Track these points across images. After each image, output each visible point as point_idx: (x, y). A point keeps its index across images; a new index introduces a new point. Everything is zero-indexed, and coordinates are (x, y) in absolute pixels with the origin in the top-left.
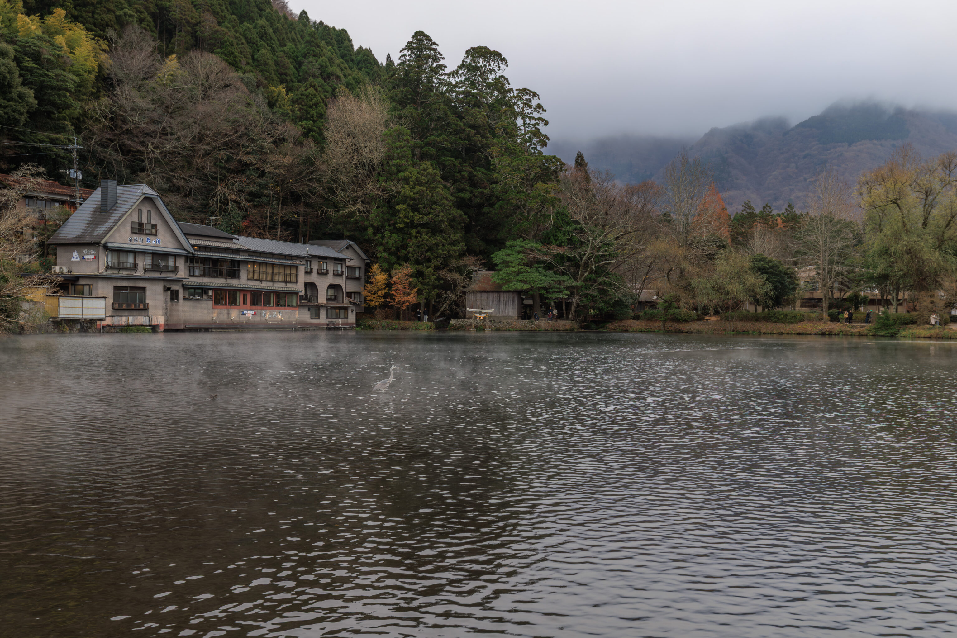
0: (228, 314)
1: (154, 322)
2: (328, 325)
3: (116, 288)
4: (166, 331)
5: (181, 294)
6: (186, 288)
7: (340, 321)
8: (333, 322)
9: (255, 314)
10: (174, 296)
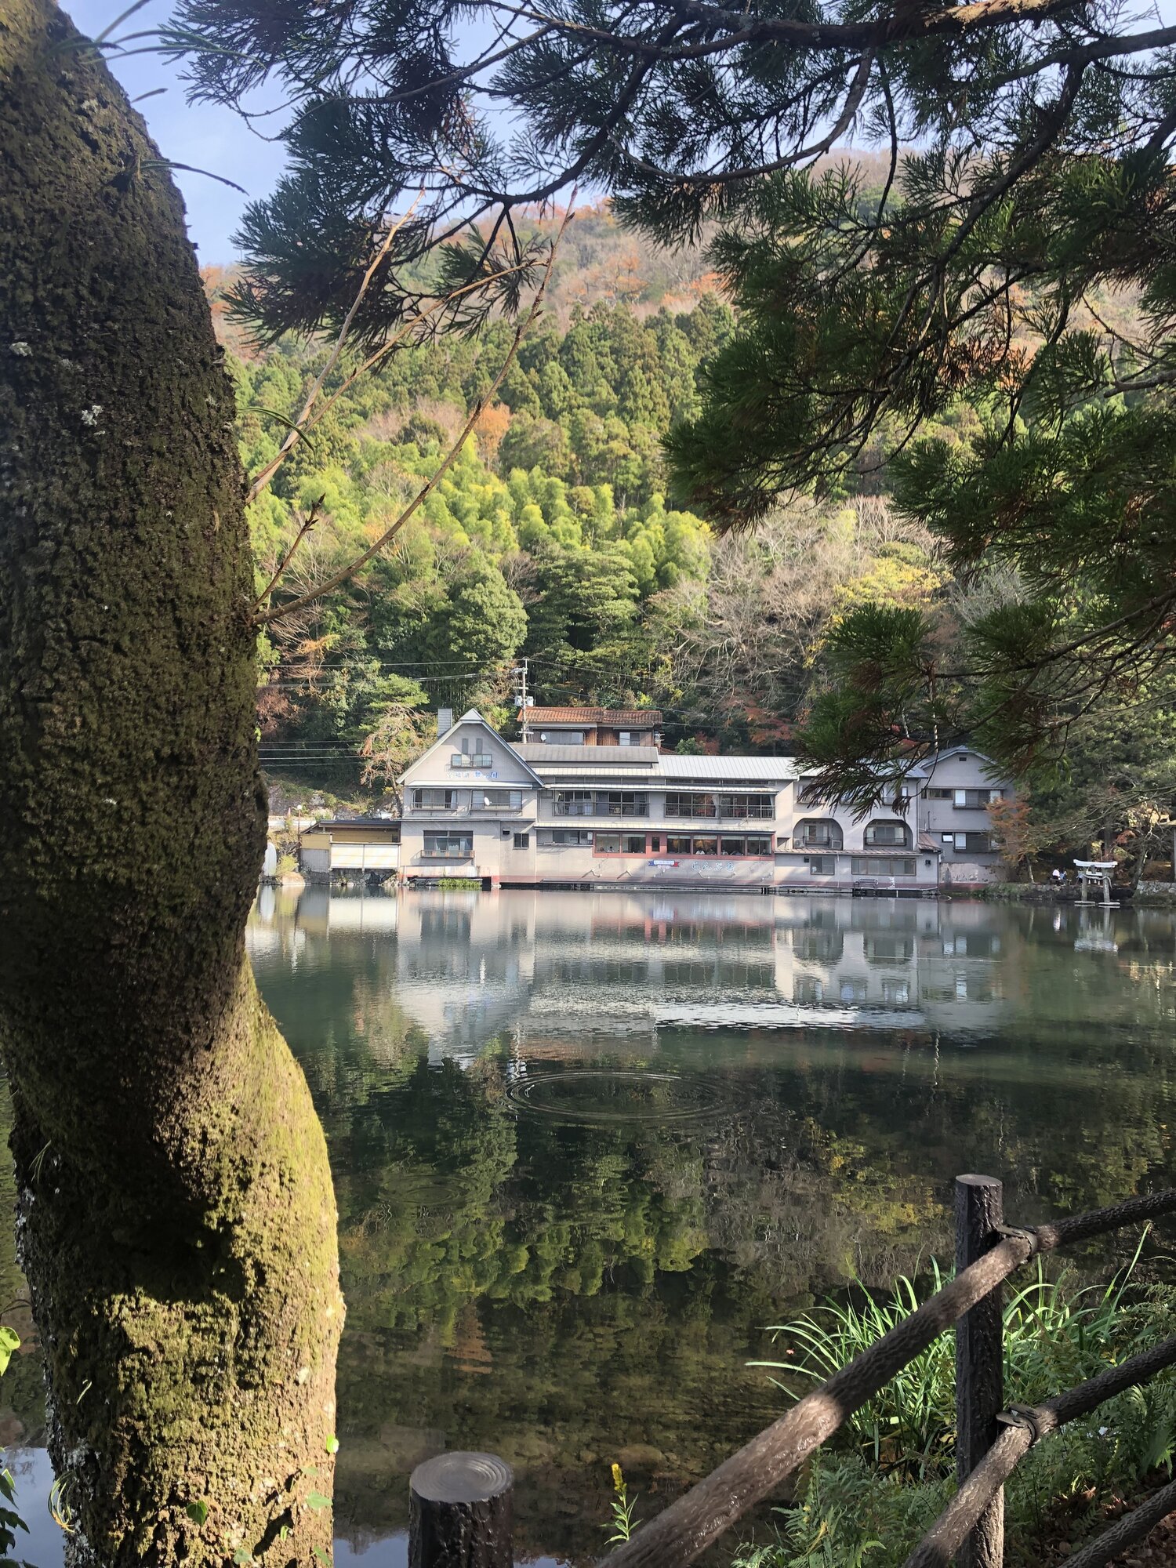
0: (623, 865)
1: (485, 873)
2: (859, 884)
3: (426, 833)
4: (505, 886)
5: (532, 840)
6: (540, 832)
7: (892, 879)
8: (873, 882)
9: (676, 865)
10: (521, 841)
